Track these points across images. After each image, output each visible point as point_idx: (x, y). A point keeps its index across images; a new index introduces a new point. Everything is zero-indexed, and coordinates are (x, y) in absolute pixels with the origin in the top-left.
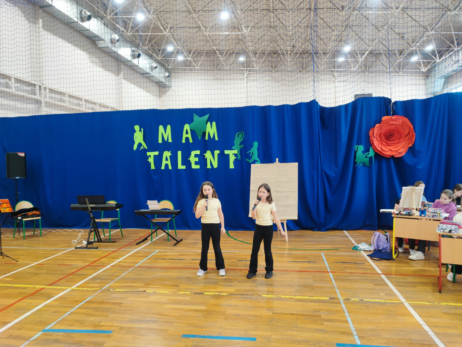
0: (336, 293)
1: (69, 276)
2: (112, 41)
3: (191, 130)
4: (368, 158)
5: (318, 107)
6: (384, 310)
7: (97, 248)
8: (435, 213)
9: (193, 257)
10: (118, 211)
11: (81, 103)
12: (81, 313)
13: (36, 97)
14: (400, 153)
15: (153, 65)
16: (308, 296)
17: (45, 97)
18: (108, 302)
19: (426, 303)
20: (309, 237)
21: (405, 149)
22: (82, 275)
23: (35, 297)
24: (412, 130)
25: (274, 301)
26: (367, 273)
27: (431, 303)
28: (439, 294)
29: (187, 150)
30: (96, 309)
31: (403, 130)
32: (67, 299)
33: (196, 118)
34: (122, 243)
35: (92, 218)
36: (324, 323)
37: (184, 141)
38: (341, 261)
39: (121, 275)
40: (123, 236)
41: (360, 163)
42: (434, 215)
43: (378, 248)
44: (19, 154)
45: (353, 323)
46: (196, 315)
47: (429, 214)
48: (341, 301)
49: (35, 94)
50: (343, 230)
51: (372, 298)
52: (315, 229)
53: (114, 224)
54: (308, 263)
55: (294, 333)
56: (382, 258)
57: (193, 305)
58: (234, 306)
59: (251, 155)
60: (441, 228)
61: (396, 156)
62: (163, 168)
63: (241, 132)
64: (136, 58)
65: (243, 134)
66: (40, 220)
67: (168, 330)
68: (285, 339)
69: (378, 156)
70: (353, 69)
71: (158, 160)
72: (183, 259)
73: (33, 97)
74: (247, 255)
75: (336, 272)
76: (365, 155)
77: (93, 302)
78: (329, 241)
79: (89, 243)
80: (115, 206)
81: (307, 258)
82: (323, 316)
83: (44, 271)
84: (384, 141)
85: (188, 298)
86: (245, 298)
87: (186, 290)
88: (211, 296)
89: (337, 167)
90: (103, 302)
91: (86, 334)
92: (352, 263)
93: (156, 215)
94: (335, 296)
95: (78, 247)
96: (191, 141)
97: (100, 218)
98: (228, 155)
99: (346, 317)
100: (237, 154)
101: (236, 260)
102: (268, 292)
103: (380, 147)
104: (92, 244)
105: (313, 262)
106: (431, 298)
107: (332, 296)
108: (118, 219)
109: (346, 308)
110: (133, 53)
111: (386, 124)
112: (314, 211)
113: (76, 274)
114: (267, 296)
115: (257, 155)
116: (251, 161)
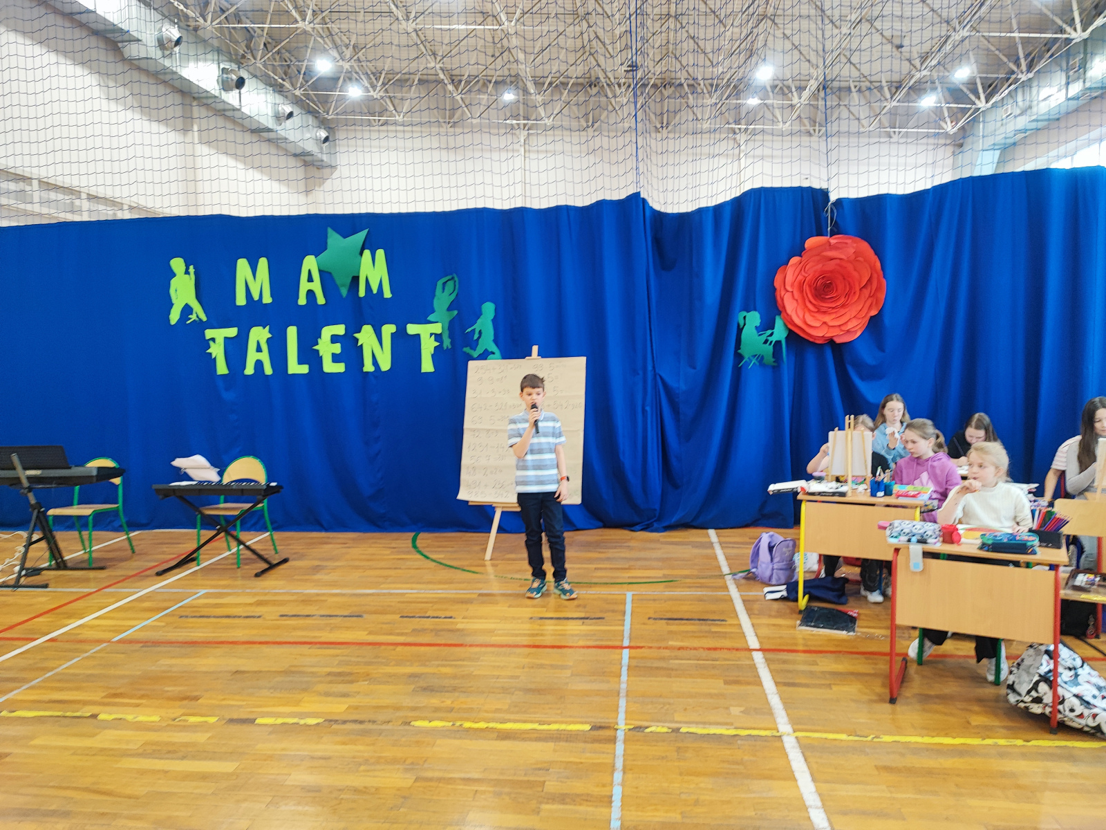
0: (617, 711)
2: (161, 44)
3: (321, 272)
5: (648, 213)
6: (724, 762)
7: (45, 586)
9: (285, 610)
14: (848, 331)
15: (283, 109)
16: (537, 722)
19: (843, 737)
21: (860, 321)
24: (877, 273)
25: (438, 742)
26: (721, 649)
27: (858, 736)
28: (888, 706)
29: (311, 323)
31: (855, 274)
33: (334, 239)
36: (545, 807)
37: (302, 301)
38: (668, 616)
39: (61, 665)
40: (132, 552)
45: (623, 806)
46: (197, 791)
48: (619, 733)
50: (707, 528)
51: (704, 723)
52: (637, 527)
54: (581, 621)
58: (321, 758)
59: (475, 338)
61: (838, 340)
62: (249, 370)
63: (450, 277)
64: (232, 90)
65: (455, 282)
69: (794, 337)
70: (781, 125)
71: (236, 349)
72: (259, 614)
74: (431, 603)
75: (641, 647)
76: (763, 338)
78: (658, 560)
79: (26, 572)
80: (95, 473)
81: (585, 606)
82: (552, 786)
84: (810, 302)
85: (201, 738)
86: (363, 733)
87: (212, 710)
88: (271, 729)
89: (694, 368)
92: (695, 620)
94: (611, 721)
96: (321, 300)
97: (69, 504)
98: (418, 336)
99: (611, 784)
100: (441, 334)
101: (397, 617)
102: (437, 710)
103: (801, 316)
104: (39, 574)
105: (594, 618)
106: (861, 720)
107: (601, 719)
108: (120, 504)
109: (624, 755)
110: (225, 76)
111: (818, 258)
112: (633, 480)
114: (425, 724)
115: (492, 338)
116: (475, 354)
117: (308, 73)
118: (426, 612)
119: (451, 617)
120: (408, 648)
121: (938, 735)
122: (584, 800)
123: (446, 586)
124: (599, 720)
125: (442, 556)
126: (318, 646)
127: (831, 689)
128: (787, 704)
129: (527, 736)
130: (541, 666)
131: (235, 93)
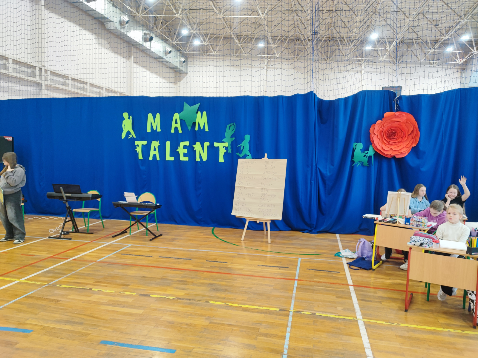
0: (290, 304)
1: (26, 268)
2: (121, 23)
3: (180, 120)
4: (367, 157)
5: (316, 100)
6: (332, 328)
7: (71, 239)
8: (419, 221)
9: (161, 255)
10: (99, 201)
11: (85, 86)
12: (13, 309)
13: (34, 79)
14: (402, 153)
15: (167, 49)
16: (258, 306)
17: (47, 80)
18: (47, 299)
19: (384, 323)
21: (407, 149)
22: (38, 267)
24: (416, 128)
25: (218, 310)
26: (336, 284)
27: (390, 323)
28: (404, 313)
29: (176, 140)
30: (30, 305)
31: (406, 128)
32: (9, 292)
33: (186, 106)
36: (259, 337)
37: (173, 131)
38: (315, 268)
39: (78, 269)
40: (104, 228)
41: (358, 163)
42: (418, 225)
43: (362, 256)
44: (6, 138)
45: (290, 341)
46: (128, 319)
47: (413, 223)
48: (290, 313)
49: (34, 76)
50: (336, 234)
51: (326, 312)
52: (306, 231)
54: (279, 268)
55: (220, 347)
56: (360, 267)
58: (174, 312)
59: (241, 149)
60: (413, 240)
61: (397, 157)
62: (151, 158)
63: (232, 124)
64: (147, 42)
65: (234, 126)
67: (89, 334)
68: (207, 353)
69: (378, 155)
70: (381, 58)
71: (146, 149)
72: (151, 256)
73: (32, 79)
74: (218, 256)
75: (303, 280)
76: (364, 154)
77: (32, 297)
78: (314, 245)
79: (63, 233)
80: (91, 196)
81: (281, 262)
82: (262, 330)
83: (4, 261)
84: (385, 140)
85: (130, 300)
86: (190, 304)
87: (134, 290)
88: (156, 299)
89: (334, 166)
90: (42, 298)
92: (326, 271)
93: (137, 208)
94: (288, 308)
95: (52, 236)
96: (180, 131)
97: (81, 207)
98: (218, 147)
99: (286, 332)
100: (227, 147)
101: (205, 261)
102: (219, 298)
103: (381, 146)
104: (69, 234)
105: (284, 267)
106: (392, 317)
107: (284, 307)
108: (99, 209)
109: (292, 321)
110: (145, 36)
111: (389, 121)
112: (305, 212)
113: (33, 266)
114: (214, 302)
115: (248, 149)
116: (241, 156)
117: (179, 34)
118: (216, 260)
119: (226, 263)
120: (209, 273)
121: (424, 325)
122: (274, 337)
123: (225, 250)
124: (283, 307)
125: (224, 238)
126: (174, 270)
127: (381, 303)
128: (362, 308)
129: (254, 311)
130: (261, 285)
131: (148, 43)
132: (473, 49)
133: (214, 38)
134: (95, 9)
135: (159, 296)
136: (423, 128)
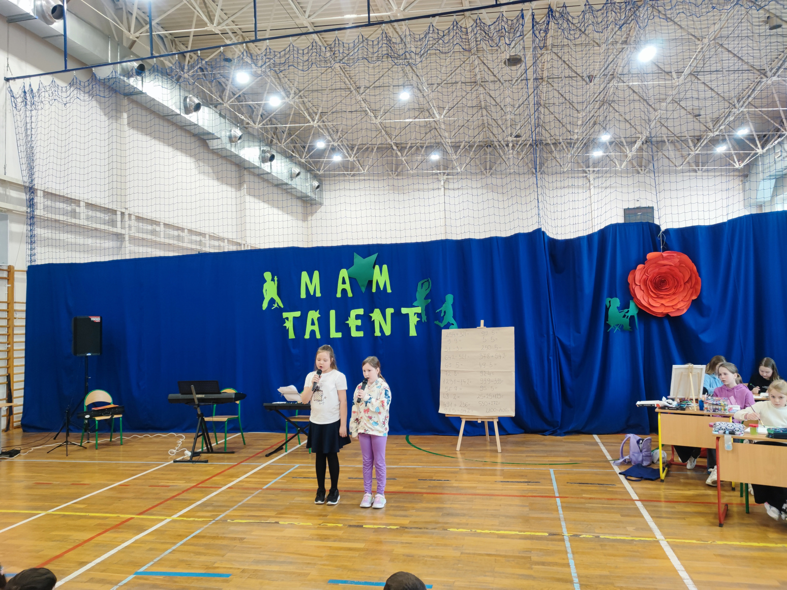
0: (561, 526)
1: (168, 502)
2: (231, 139)
3: (350, 278)
4: (627, 318)
5: (546, 240)
6: (628, 551)
7: (206, 462)
8: (716, 404)
9: (350, 475)
10: (238, 404)
12: (187, 551)
13: (115, 230)
14: (678, 309)
15: (294, 171)
16: (517, 531)
17: (130, 229)
18: (225, 537)
19: (694, 541)
20: (535, 445)
21: (685, 303)
22: (185, 499)
23: (120, 530)
24: (694, 273)
25: (465, 538)
26: (615, 499)
27: (702, 541)
28: (718, 528)
29: (343, 308)
30: (207, 546)
31: (681, 274)
33: (358, 259)
34: (244, 453)
35: (199, 416)
36: (533, 566)
37: (339, 295)
38: (579, 481)
39: (243, 499)
40: (245, 444)
41: (616, 326)
42: (716, 409)
44: (92, 319)
45: (576, 567)
46: (350, 555)
47: (709, 407)
48: (565, 537)
49: (113, 223)
50: (592, 434)
51: (612, 534)
52: (546, 433)
53: (232, 426)
54: (526, 484)
55: (489, 579)
56: (642, 478)
57: (346, 542)
58: (406, 543)
59: (442, 315)
61: (672, 315)
62: (307, 336)
63: (426, 280)
64: (267, 162)
65: (429, 283)
66: (121, 419)
67: (308, 574)
68: (474, 586)
69: (644, 314)
70: (618, 167)
71: (300, 324)
73: (112, 229)
74: (433, 473)
75: (567, 497)
76: (623, 314)
77: (203, 537)
78: (565, 452)
79: (195, 454)
80: (234, 396)
81: (526, 476)
82: (535, 558)
83: (131, 495)
84: (652, 292)
85: (339, 533)
86: (423, 533)
87: (337, 521)
88: (373, 530)
89: (580, 333)
90: (218, 537)
91: (195, 578)
92: (595, 484)
93: (297, 411)
94: (559, 532)
95: (178, 459)
96: (350, 294)
97: (211, 415)
98: (407, 315)
99: (568, 559)
100: (421, 313)
101: (416, 480)
102: (459, 524)
103: (646, 300)
104: (199, 455)
105: (534, 482)
106: (704, 534)
107: (553, 531)
108: (239, 416)
109: (571, 547)
110: (263, 155)
111: (654, 265)
112: (543, 402)
113: (177, 499)
114: (455, 530)
115: (452, 315)
116: (442, 325)
117: (311, 148)
118: (432, 478)
119: (448, 480)
120: (430, 495)
121: (750, 541)
122: (554, 565)
123: (439, 464)
125: (429, 448)
127: (685, 520)
128: (660, 526)
129: (514, 537)
130: (511, 505)
131: (268, 164)
132: (756, 146)
133: (364, 150)
134: (196, 123)
135: (376, 527)
136: (704, 271)
